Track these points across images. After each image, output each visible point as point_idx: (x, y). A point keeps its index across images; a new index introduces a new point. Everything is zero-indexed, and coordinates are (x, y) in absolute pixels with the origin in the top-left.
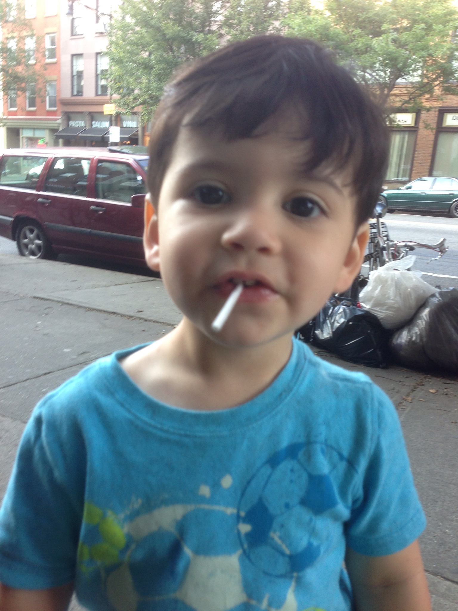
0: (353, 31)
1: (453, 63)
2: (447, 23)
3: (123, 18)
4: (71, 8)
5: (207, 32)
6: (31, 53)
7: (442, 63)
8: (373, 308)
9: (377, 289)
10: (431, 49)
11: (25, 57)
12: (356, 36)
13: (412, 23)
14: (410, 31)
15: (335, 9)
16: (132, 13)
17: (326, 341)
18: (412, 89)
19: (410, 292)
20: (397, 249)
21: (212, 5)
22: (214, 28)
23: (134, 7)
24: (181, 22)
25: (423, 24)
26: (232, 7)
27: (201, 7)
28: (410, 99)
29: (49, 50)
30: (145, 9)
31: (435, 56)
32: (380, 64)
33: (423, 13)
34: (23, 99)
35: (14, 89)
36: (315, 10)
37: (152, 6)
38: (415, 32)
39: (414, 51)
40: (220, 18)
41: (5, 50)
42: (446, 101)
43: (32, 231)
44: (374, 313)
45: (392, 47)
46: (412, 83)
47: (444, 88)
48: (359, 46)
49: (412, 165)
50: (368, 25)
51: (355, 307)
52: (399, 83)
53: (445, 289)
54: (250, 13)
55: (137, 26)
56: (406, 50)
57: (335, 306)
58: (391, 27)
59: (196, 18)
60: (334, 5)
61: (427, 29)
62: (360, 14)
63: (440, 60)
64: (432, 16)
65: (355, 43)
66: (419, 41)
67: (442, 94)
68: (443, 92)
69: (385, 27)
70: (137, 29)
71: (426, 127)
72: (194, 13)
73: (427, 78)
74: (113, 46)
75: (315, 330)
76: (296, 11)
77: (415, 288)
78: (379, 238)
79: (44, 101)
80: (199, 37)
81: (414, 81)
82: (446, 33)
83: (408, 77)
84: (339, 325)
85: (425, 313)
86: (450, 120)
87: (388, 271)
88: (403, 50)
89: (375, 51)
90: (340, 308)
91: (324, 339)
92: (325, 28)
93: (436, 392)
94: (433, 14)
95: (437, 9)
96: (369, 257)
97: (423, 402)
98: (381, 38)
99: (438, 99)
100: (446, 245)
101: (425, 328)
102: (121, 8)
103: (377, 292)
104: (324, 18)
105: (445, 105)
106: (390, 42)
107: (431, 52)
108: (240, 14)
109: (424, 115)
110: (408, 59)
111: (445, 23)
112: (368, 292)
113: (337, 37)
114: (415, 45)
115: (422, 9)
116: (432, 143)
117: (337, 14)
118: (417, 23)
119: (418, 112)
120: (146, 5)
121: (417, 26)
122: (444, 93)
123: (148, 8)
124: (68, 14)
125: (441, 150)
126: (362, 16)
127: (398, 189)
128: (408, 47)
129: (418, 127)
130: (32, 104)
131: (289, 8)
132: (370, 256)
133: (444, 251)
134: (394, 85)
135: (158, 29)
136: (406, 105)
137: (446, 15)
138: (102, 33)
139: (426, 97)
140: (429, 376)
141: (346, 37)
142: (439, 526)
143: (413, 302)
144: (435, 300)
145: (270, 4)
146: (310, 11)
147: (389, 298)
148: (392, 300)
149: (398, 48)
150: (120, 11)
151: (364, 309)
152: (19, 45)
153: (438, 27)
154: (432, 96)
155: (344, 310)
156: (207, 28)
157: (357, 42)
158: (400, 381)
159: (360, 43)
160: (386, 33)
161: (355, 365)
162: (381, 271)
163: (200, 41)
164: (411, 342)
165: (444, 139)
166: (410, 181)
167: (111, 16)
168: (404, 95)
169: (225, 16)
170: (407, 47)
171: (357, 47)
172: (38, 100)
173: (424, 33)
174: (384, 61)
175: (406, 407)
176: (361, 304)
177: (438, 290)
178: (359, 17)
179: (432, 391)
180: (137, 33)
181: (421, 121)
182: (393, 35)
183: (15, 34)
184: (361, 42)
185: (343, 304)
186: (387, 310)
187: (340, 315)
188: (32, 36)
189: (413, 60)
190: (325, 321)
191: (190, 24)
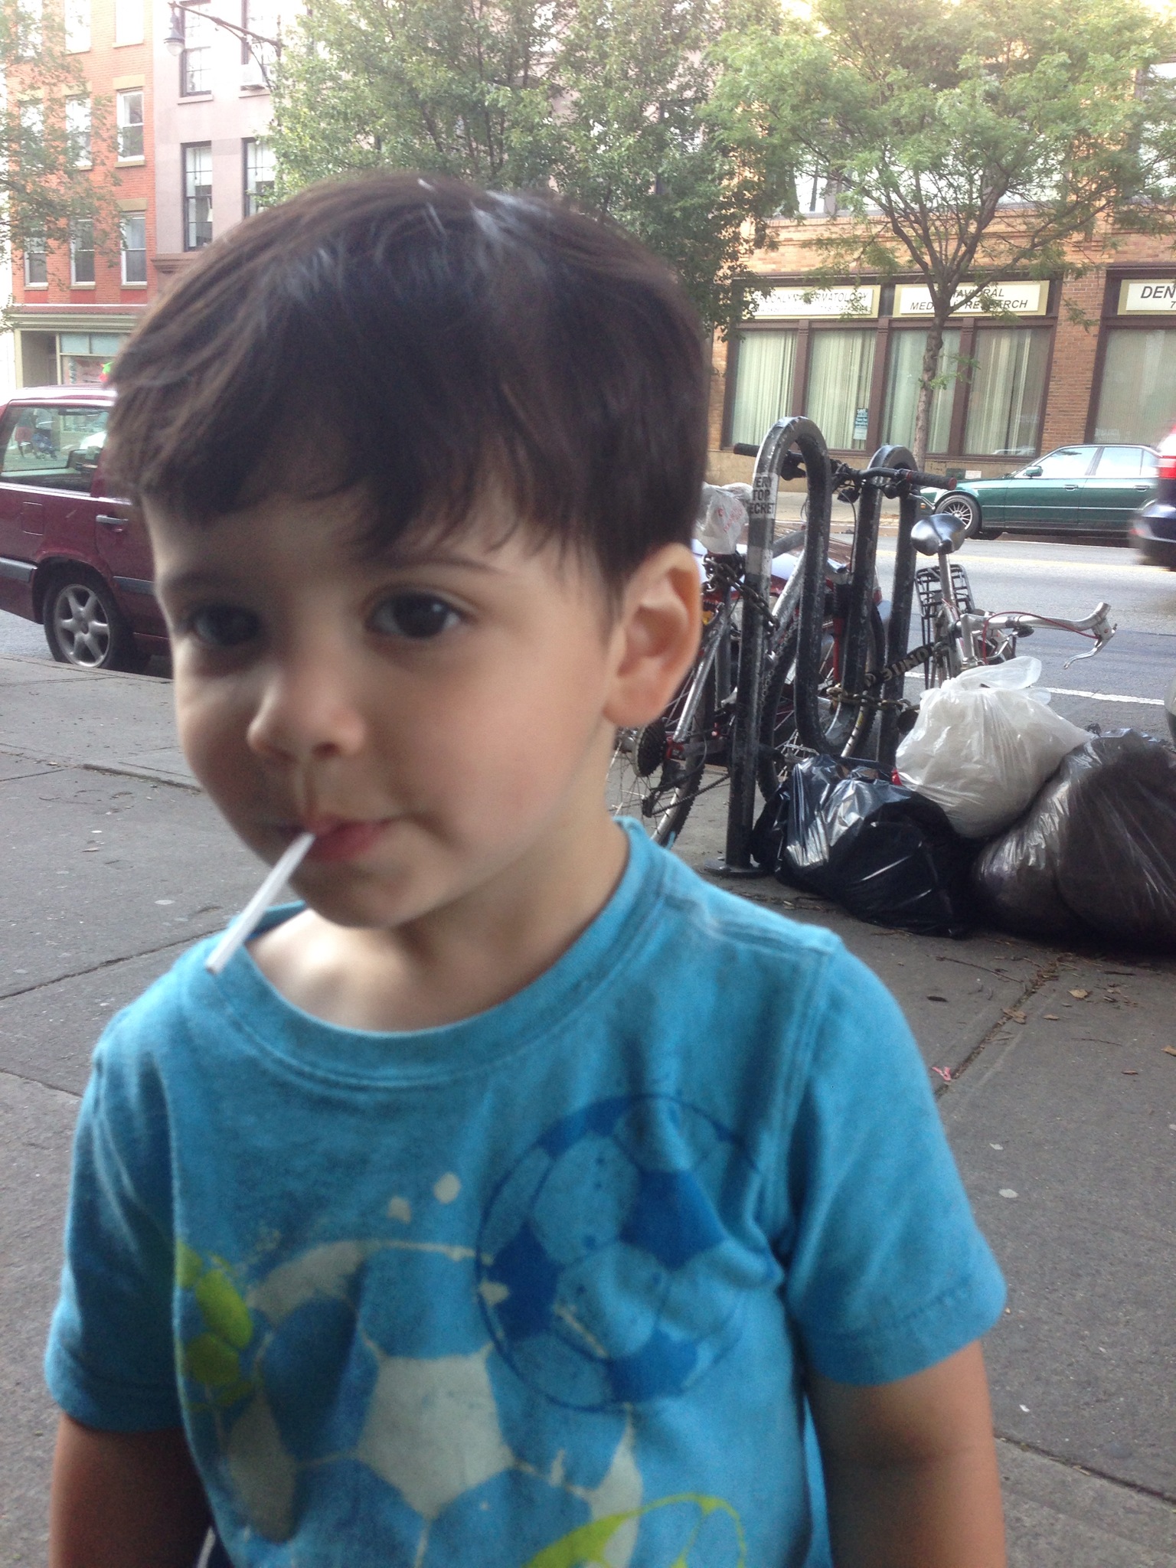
0: (886, 74)
1: (1141, 151)
2: (1124, 49)
3: (311, 49)
4: (179, 24)
5: (519, 82)
6: (81, 141)
7: (1114, 152)
8: (932, 786)
9: (939, 736)
10: (1084, 116)
11: (65, 152)
12: (895, 87)
13: (1034, 50)
14: (1030, 71)
15: (842, 19)
16: (332, 37)
17: (814, 871)
18: (1039, 221)
19: (1021, 743)
20: (989, 634)
21: (534, 14)
22: (539, 71)
23: (338, 22)
24: (454, 58)
25: (1063, 53)
26: (582, 19)
27: (504, 19)
28: (1034, 245)
29: (126, 133)
30: (363, 24)
31: (1095, 135)
32: (955, 157)
33: (1063, 24)
34: (61, 261)
35: (40, 234)
36: (792, 22)
37: (381, 17)
38: (1044, 73)
39: (1042, 122)
40: (552, 45)
41: (16, 136)
42: (1125, 248)
43: (82, 599)
44: (934, 798)
45: (986, 114)
46: (1038, 204)
47: (1117, 216)
48: (903, 111)
49: (1043, 414)
50: (924, 59)
51: (888, 783)
52: (1007, 205)
53: (1108, 734)
54: (629, 32)
55: (343, 69)
56: (1022, 119)
57: (835, 782)
58: (982, 60)
59: (491, 49)
60: (838, 7)
61: (1072, 65)
62: (904, 31)
63: (1109, 144)
64: (1086, 31)
65: (893, 104)
66: (1056, 97)
67: (1115, 232)
68: (1117, 226)
69: (966, 61)
70: (346, 76)
71: (1072, 319)
72: (488, 34)
73: (1076, 191)
74: (287, 122)
75: (785, 844)
76: (743, 25)
77: (1035, 733)
78: (946, 605)
79: (114, 265)
80: (498, 95)
81: (1044, 199)
82: (1120, 76)
83: (1029, 190)
84: (844, 828)
85: (1061, 794)
86: (1136, 298)
87: (966, 689)
88: (1014, 120)
89: (944, 124)
90: (847, 785)
91: (808, 866)
92: (818, 68)
93: (1086, 997)
94: (1089, 28)
95: (1098, 16)
96: (922, 654)
97: (1054, 1022)
98: (958, 91)
99: (1105, 243)
100: (1111, 619)
101: (1060, 833)
102: (304, 24)
103: (939, 743)
104: (813, 42)
105: (1123, 259)
106: (979, 101)
107: (1083, 123)
108: (602, 34)
109: (1070, 288)
110: (1026, 143)
111: (1118, 50)
112: (916, 743)
113: (846, 89)
114: (1044, 107)
115: (1060, 15)
116: (1092, 357)
117: (848, 29)
118: (1049, 51)
119: (1054, 277)
120: (366, 15)
121: (1047, 58)
122: (1120, 229)
123: (372, 22)
124: (170, 40)
125: (1116, 374)
126: (910, 35)
127: (1008, 477)
128: (1029, 113)
129: (1055, 318)
130: (85, 273)
131: (726, 18)
132: (925, 651)
133: (1104, 636)
134: (993, 210)
135: (398, 77)
136: (1024, 261)
137: (1119, 30)
138: (258, 88)
139: (1074, 240)
140: (1071, 956)
141: (869, 89)
142: (1083, 1338)
143: (1029, 769)
144: (1084, 762)
145: (679, 8)
146: (779, 24)
147: (968, 759)
148: (977, 762)
149: (1000, 115)
150: (302, 31)
151: (908, 787)
152: (52, 120)
153: (1100, 61)
154: (1088, 237)
155: (858, 791)
156: (522, 73)
157: (897, 103)
158: (998, 970)
159: (905, 104)
160: (969, 79)
161: (886, 931)
162: (950, 689)
163: (504, 107)
164: (1024, 870)
165: (1121, 345)
166: (1037, 455)
167: (278, 45)
168: (1020, 235)
169: (566, 42)
170: (1023, 113)
171: (896, 116)
172: (99, 262)
173: (1065, 75)
174: (965, 150)
175: (1011, 1036)
176: (901, 773)
177: (1092, 736)
178: (902, 38)
179: (1075, 993)
180: (343, 87)
181: (1062, 302)
182: (986, 82)
183: (40, 94)
184: (907, 101)
185: (855, 775)
186: (964, 788)
187: (848, 804)
188: (80, 98)
189: (1039, 145)
190: (810, 820)
191: (478, 63)
